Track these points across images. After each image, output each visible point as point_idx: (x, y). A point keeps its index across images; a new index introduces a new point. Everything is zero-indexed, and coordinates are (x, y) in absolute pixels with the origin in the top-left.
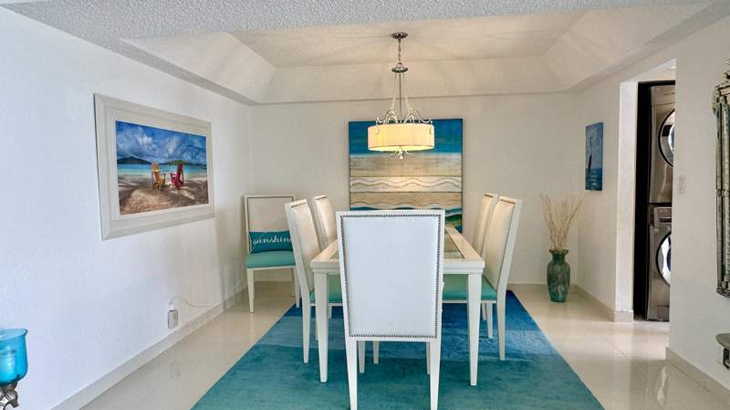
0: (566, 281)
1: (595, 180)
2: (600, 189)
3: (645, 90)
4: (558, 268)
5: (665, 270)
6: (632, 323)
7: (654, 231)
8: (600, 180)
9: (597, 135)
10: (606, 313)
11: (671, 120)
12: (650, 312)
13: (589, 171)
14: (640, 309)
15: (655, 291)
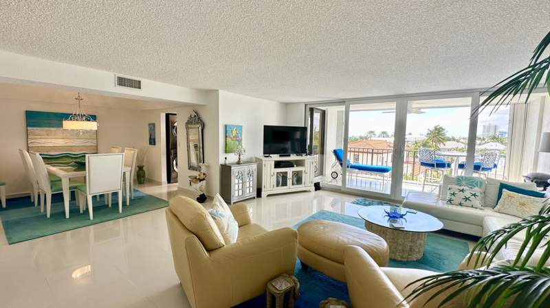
0: (144, 176)
1: (152, 141)
2: (155, 144)
3: (167, 116)
4: (141, 172)
5: (175, 168)
6: (167, 185)
7: (172, 157)
8: (155, 142)
9: (152, 127)
10: (159, 184)
11: (176, 124)
12: (172, 181)
13: (150, 138)
14: (169, 181)
15: (173, 175)
